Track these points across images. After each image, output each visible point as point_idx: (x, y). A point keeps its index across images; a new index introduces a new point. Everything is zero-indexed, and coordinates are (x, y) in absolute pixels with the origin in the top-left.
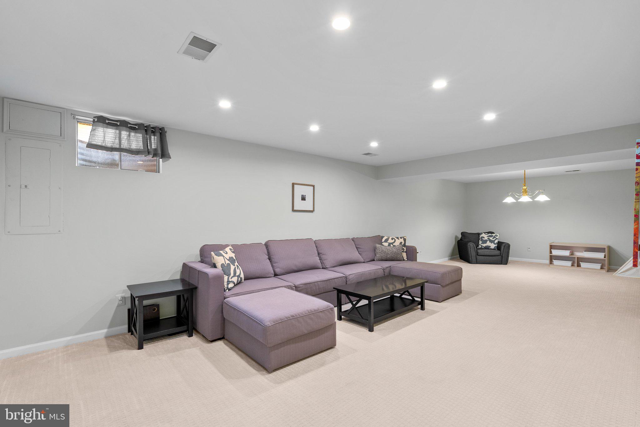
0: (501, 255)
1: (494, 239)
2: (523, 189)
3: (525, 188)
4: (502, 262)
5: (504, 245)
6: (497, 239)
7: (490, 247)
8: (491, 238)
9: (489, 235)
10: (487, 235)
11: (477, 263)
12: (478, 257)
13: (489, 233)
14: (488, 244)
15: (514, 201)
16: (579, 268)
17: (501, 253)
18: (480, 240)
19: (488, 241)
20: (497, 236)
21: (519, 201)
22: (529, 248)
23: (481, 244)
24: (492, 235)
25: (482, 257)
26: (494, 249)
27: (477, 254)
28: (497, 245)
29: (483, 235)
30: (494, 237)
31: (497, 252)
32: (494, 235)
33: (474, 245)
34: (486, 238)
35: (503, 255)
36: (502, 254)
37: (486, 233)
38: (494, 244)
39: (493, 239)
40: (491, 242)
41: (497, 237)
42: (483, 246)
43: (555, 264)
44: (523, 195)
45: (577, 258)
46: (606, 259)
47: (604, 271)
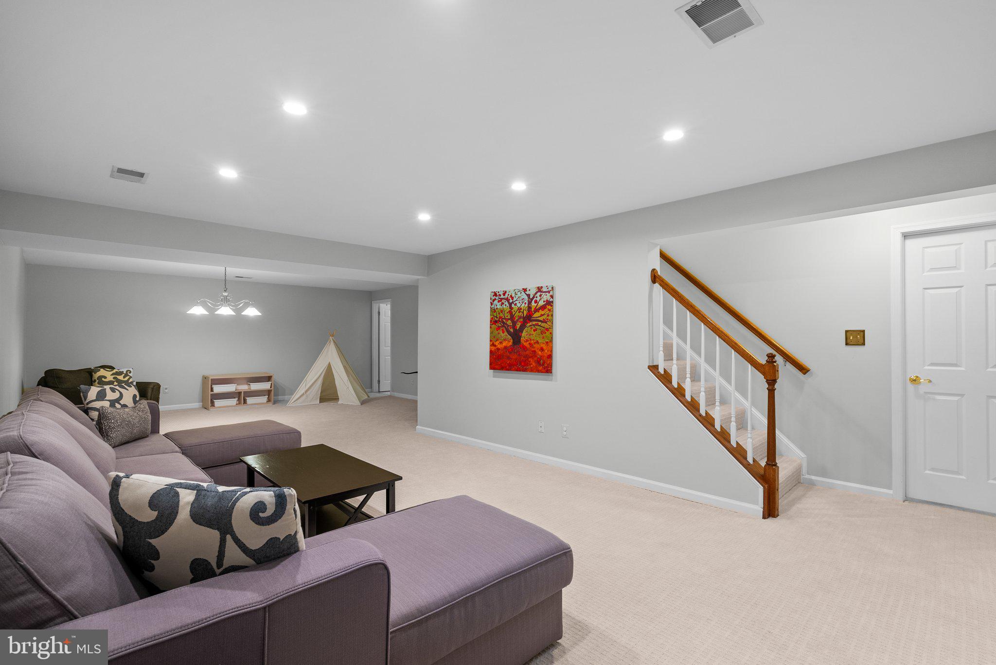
1: (126, 379)
2: (222, 295)
3: (226, 294)
9: (114, 371)
10: (111, 373)
13: (113, 367)
16: (245, 406)
18: (96, 383)
20: (130, 372)
21: (214, 313)
22: (166, 389)
29: (102, 373)
30: (126, 375)
37: (107, 367)
39: (124, 378)
41: (130, 375)
43: (215, 406)
44: (222, 305)
45: (244, 392)
46: (272, 388)
47: (270, 404)
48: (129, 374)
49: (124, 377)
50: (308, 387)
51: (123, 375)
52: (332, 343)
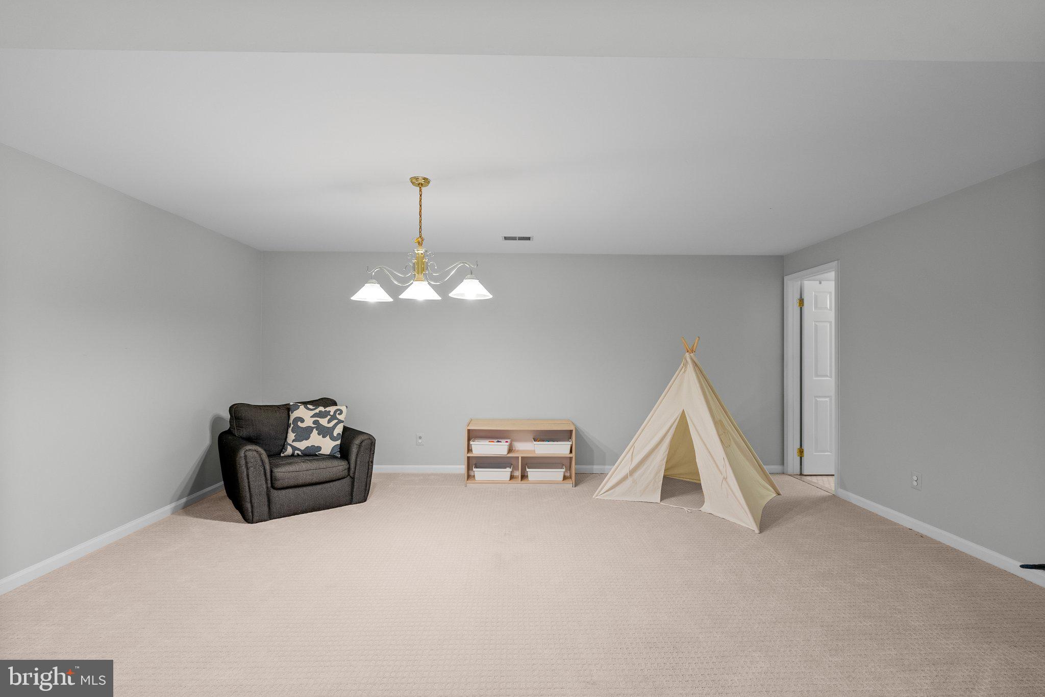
0: (349, 475)
1: (331, 425)
2: (414, 257)
3: (421, 251)
4: (352, 496)
5: (357, 441)
6: (340, 422)
7: (319, 448)
8: (324, 422)
9: (317, 411)
10: (313, 413)
11: (271, 516)
12: (274, 493)
13: (316, 403)
14: (315, 440)
15: (386, 298)
16: (525, 484)
17: (349, 469)
18: (290, 429)
19: (315, 432)
20: (341, 412)
21: (404, 296)
22: (420, 438)
23: (293, 441)
24: (328, 409)
25: (291, 490)
26: (331, 457)
27: (273, 484)
28: (339, 442)
29: (301, 412)
30: (334, 417)
31: (339, 467)
32: (332, 409)
33: (260, 455)
34: (309, 422)
35: (354, 473)
36: (351, 472)
37: (311, 403)
38: (333, 439)
40: (325, 432)
41: (341, 417)
42: (299, 449)
43: (477, 478)
44: (413, 277)
45: (522, 457)
46: (573, 455)
47: (569, 485)
48: (337, 416)
49: (329, 422)
50: (637, 460)
51: (329, 417)
52: (690, 367)
